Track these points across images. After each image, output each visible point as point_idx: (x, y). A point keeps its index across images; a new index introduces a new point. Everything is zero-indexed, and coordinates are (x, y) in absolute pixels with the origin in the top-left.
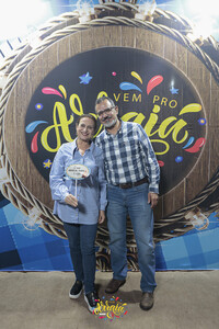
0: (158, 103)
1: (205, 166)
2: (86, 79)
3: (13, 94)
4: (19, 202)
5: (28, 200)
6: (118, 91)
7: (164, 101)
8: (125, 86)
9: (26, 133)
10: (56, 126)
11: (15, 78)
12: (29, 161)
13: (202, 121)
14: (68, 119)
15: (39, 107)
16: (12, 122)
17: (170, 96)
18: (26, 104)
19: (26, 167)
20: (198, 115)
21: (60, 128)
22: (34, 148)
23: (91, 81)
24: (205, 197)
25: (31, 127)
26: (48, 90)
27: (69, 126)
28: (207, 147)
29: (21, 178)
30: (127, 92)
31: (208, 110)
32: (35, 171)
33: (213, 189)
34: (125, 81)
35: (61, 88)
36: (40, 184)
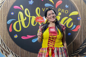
0: (60, 11)
1: (81, 37)
2: (31, 2)
3: (2, 8)
4: (4, 52)
5: (8, 51)
6: (44, 7)
7: (63, 11)
8: (47, 5)
9: (7, 24)
10: (19, 21)
11: (3, 2)
12: (8, 35)
13: (79, 19)
14: (24, 18)
15: (12, 13)
16: (2, 20)
17: (65, 9)
18: (7, 12)
19: (7, 38)
20: (77, 16)
21: (21, 22)
22: (10, 30)
23: (33, 3)
24: (81, 50)
25: (9, 22)
26: (16, 7)
27: (25, 21)
28: (81, 29)
29: (5, 42)
30: (47, 7)
31: (81, 14)
32: (11, 39)
33: (84, 46)
34: (47, 3)
35: (21, 6)
36: (13, 45)
